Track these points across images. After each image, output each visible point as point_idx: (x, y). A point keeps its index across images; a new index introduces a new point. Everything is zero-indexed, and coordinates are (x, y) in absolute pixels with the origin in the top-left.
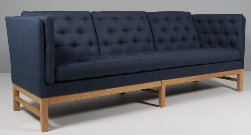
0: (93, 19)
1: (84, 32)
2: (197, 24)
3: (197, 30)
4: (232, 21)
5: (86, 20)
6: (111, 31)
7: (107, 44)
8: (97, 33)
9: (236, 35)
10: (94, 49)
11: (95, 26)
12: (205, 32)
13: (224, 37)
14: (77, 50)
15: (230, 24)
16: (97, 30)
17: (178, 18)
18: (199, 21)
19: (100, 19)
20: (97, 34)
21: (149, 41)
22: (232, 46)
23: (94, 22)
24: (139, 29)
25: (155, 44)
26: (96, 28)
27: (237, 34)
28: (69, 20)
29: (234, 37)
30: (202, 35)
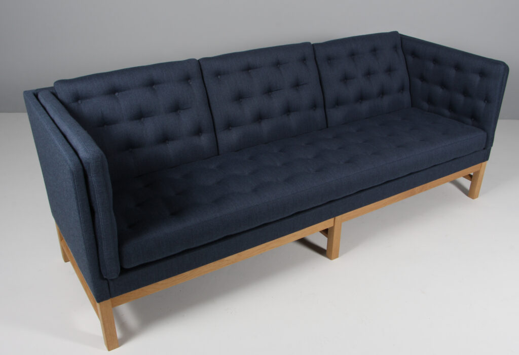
0: (204, 76)
1: (184, 109)
2: (410, 58)
3: (408, 72)
4: (482, 74)
5: (189, 81)
6: (239, 97)
7: (232, 127)
8: (213, 106)
9: (484, 102)
10: (204, 140)
11: (208, 91)
12: (423, 78)
13: (460, 99)
14: (172, 149)
15: (477, 79)
16: (211, 100)
17: (374, 50)
18: (414, 54)
19: (218, 74)
20: (212, 109)
21: (314, 106)
22: (473, 119)
23: (206, 83)
24: (297, 85)
25: (327, 110)
26: (210, 96)
27: (487, 100)
28: (154, 87)
29: (482, 104)
30: (418, 82)
